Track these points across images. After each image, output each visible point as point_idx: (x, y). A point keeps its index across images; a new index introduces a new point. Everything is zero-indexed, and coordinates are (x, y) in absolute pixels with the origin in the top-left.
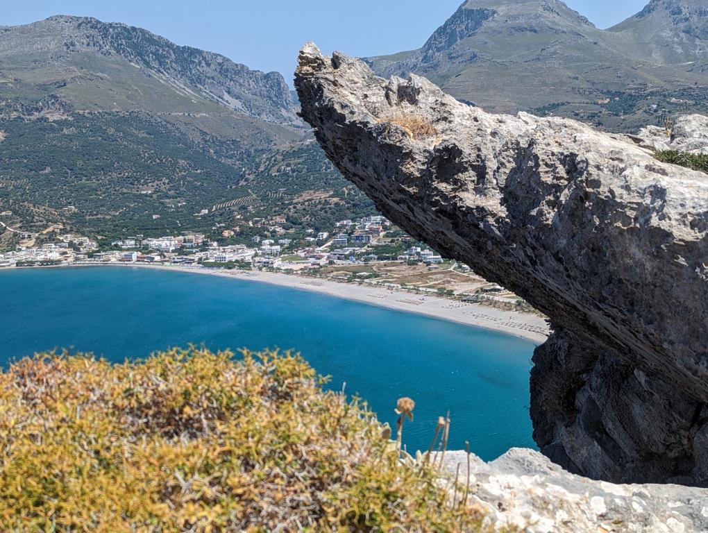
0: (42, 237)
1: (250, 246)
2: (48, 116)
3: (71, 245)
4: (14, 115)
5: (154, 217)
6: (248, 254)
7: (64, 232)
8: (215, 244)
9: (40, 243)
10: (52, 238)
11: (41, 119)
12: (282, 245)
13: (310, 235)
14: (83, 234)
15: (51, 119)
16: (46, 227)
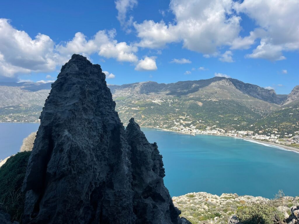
0: (212, 128)
1: (268, 136)
2: (212, 100)
3: (219, 130)
4: (205, 100)
5: (238, 126)
6: (268, 138)
7: (217, 127)
8: (257, 134)
9: (211, 129)
10: (214, 128)
11: (211, 101)
12: (277, 136)
13: (286, 134)
14: (221, 128)
15: (213, 101)
16: (212, 126)
